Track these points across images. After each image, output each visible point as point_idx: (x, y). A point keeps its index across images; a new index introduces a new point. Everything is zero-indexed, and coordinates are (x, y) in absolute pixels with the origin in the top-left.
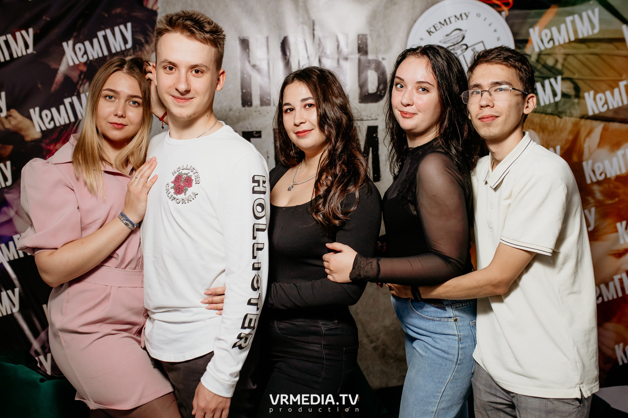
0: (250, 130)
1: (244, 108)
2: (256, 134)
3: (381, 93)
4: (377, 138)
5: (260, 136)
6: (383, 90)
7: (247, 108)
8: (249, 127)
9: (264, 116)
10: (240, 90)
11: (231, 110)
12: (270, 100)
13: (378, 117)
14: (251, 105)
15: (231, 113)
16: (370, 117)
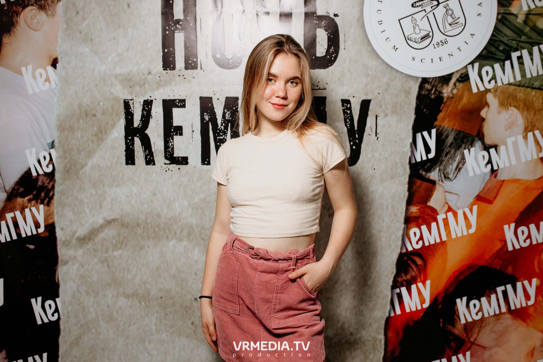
0: (172, 98)
1: (166, 71)
2: (178, 102)
3: (331, 57)
4: (326, 112)
5: (184, 106)
6: (333, 53)
7: (169, 71)
8: (171, 94)
9: (190, 81)
10: (161, 50)
11: (149, 73)
12: (196, 63)
13: (326, 86)
14: (174, 68)
15: (150, 77)
16: (317, 86)
